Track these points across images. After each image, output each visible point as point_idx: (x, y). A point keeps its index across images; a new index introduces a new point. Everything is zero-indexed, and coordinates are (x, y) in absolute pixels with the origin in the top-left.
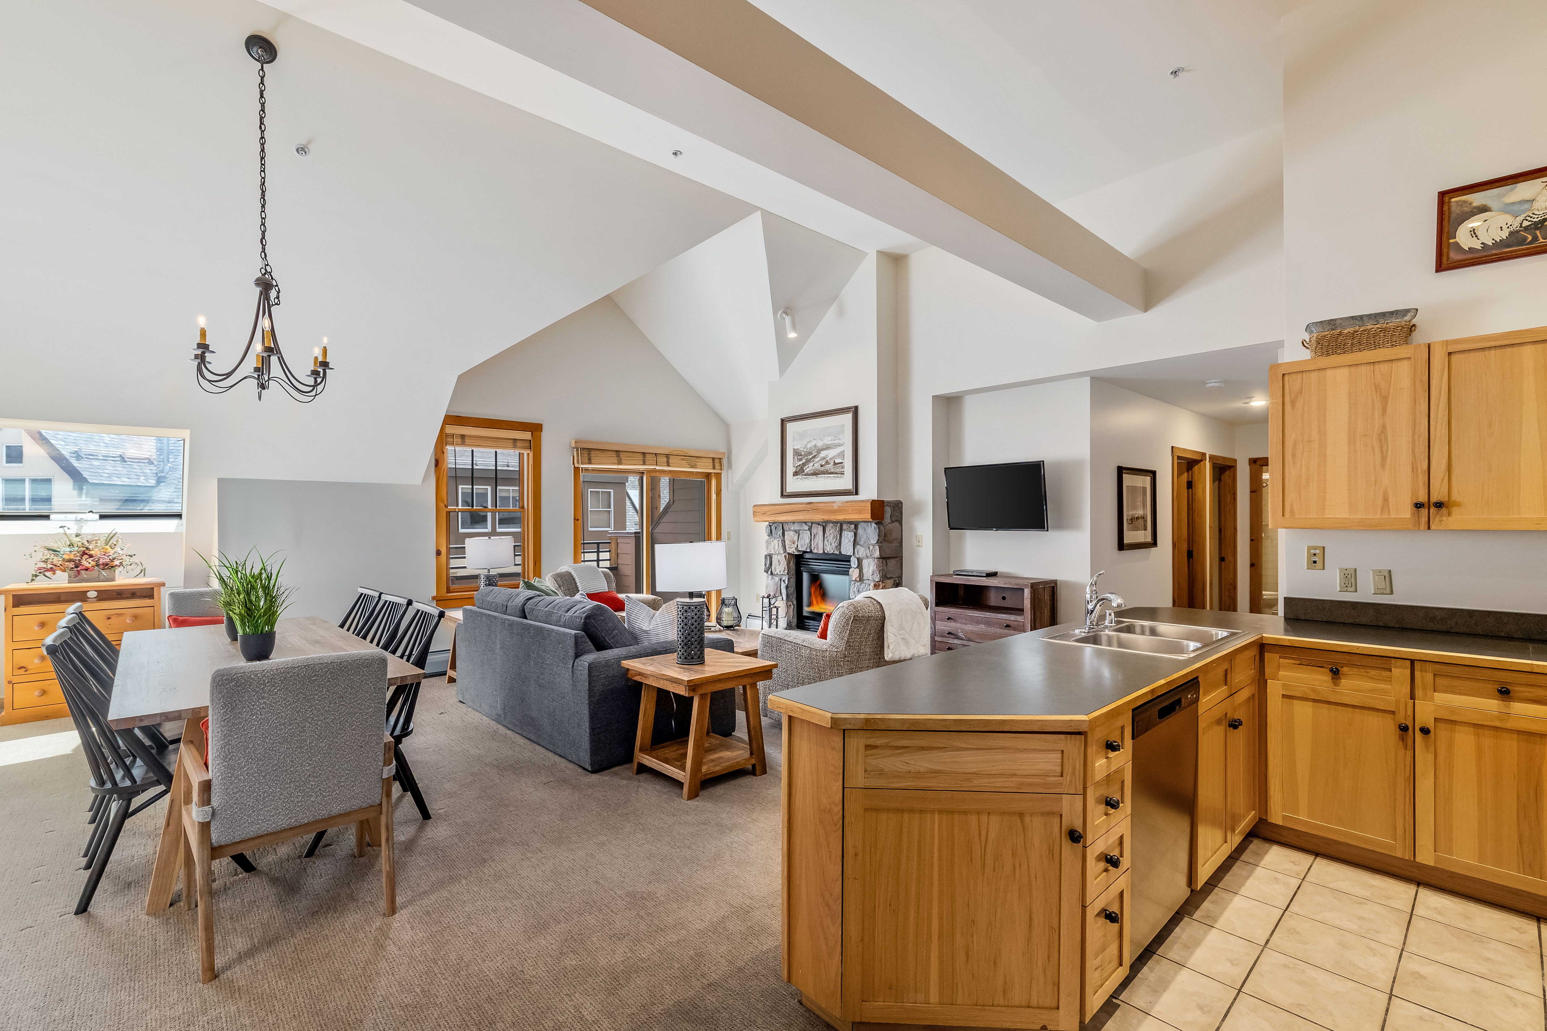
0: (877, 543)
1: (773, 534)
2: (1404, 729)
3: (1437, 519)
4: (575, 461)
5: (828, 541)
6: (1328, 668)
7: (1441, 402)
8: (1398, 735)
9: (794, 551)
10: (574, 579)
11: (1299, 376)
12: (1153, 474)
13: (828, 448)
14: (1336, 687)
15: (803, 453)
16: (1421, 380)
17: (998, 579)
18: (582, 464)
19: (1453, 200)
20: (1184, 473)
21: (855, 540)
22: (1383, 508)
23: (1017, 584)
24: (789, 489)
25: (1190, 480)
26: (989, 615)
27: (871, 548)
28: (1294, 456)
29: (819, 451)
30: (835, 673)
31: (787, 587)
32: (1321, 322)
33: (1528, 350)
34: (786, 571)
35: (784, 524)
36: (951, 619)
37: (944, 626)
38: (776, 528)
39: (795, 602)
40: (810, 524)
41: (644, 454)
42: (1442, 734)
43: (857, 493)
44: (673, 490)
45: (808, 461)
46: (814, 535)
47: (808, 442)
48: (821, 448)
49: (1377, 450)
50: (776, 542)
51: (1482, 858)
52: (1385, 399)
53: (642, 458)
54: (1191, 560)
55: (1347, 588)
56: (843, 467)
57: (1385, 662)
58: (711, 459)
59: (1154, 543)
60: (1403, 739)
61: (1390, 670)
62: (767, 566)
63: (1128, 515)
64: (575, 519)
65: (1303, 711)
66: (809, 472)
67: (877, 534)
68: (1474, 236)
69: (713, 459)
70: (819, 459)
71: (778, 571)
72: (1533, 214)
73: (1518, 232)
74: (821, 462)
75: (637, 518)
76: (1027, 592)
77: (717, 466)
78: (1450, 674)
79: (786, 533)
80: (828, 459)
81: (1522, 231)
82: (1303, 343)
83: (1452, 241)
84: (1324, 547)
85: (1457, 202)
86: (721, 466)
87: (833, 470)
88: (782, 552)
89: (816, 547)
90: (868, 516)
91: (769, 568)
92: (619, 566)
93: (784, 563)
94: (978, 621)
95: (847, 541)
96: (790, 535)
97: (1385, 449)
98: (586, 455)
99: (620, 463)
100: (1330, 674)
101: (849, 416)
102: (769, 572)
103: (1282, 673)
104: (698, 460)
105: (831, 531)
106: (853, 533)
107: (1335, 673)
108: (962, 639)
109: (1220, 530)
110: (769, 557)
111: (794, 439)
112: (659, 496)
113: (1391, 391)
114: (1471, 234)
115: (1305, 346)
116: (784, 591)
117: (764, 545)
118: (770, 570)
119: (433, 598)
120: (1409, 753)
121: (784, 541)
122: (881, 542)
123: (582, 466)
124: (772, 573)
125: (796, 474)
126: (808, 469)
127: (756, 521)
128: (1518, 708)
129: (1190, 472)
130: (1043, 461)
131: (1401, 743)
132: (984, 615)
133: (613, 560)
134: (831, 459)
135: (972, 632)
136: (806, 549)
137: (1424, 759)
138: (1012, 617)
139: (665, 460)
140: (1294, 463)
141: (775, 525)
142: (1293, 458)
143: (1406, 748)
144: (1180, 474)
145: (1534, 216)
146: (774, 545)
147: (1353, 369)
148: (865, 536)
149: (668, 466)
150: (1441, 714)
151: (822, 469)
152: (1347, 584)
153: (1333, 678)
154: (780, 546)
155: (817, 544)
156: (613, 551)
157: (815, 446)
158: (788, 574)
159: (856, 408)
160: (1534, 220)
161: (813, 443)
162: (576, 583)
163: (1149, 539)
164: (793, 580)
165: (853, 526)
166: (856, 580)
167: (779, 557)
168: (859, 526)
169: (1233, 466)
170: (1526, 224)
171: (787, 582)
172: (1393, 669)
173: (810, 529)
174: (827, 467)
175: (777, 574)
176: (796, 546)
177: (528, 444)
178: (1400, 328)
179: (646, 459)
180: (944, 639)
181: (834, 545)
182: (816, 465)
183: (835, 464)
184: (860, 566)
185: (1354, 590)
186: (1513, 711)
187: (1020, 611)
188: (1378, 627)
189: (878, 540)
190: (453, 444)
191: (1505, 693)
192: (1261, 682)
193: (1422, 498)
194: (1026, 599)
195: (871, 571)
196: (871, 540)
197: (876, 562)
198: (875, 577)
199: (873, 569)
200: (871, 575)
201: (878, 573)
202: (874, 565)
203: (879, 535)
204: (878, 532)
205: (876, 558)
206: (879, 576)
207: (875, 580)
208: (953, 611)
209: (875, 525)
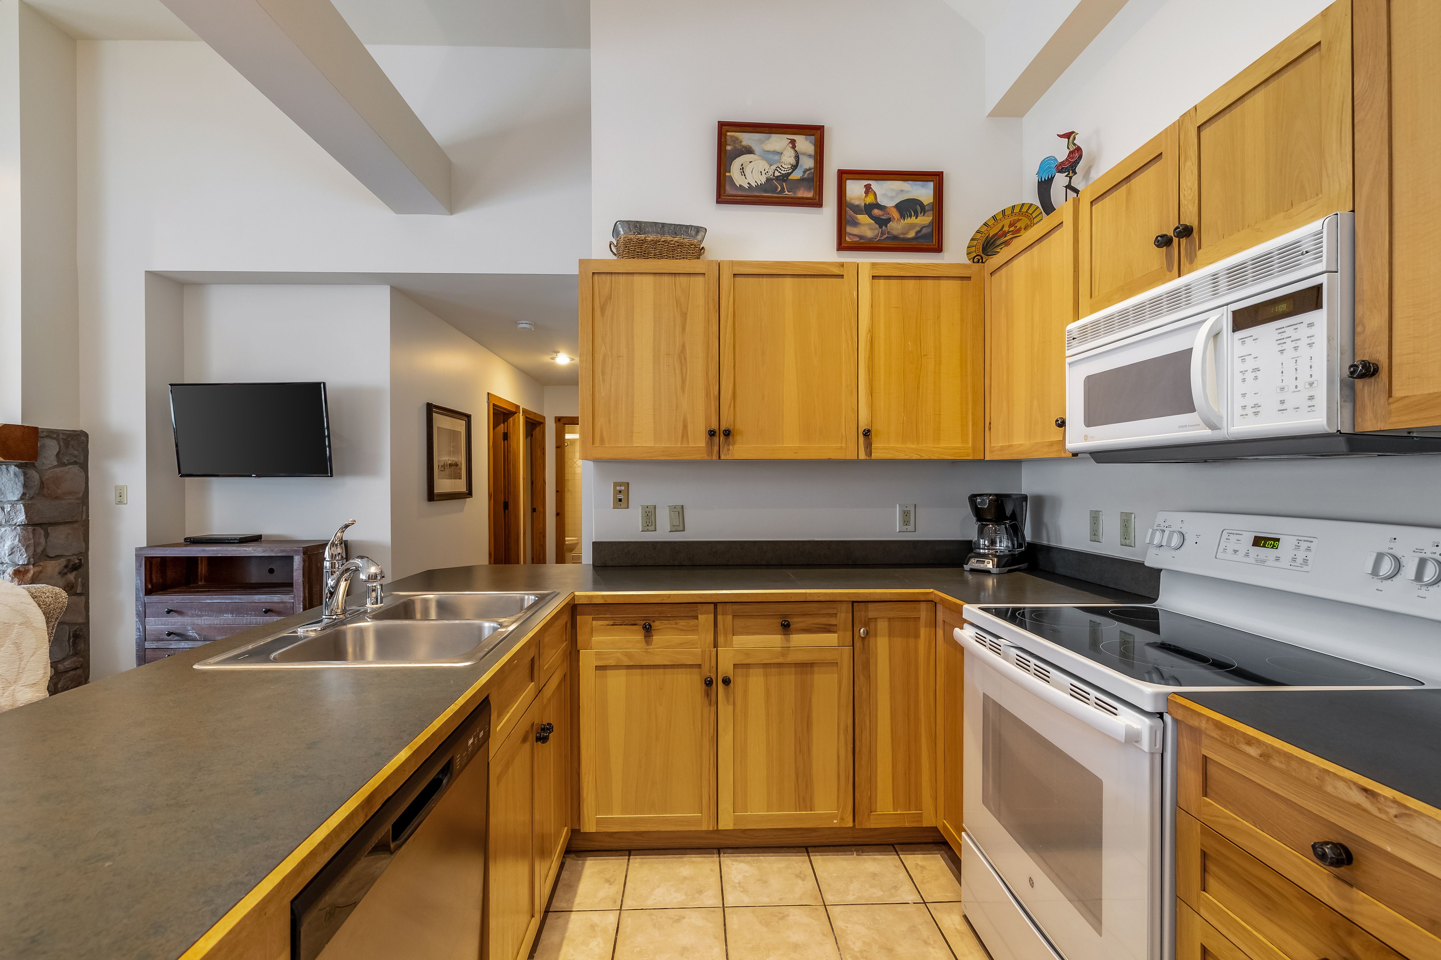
0: (21, 499)
2: (709, 683)
3: (726, 448)
6: (640, 625)
7: (728, 324)
8: (703, 691)
11: (609, 277)
12: (468, 417)
14: (650, 647)
16: (713, 300)
17: (264, 545)
19: (729, 134)
20: (500, 424)
22: (683, 436)
23: (282, 551)
25: (506, 432)
26: (240, 599)
27: (8, 507)
28: (603, 373)
32: (628, 221)
33: (788, 281)
36: (172, 611)
37: (157, 624)
42: (738, 682)
49: (678, 371)
51: (769, 808)
52: (684, 316)
54: (507, 511)
55: (648, 528)
57: (691, 608)
59: (469, 493)
60: (708, 694)
61: (696, 618)
63: (439, 461)
65: (617, 680)
67: (20, 485)
68: (743, 174)
72: (781, 166)
73: (772, 179)
76: (298, 561)
78: (746, 614)
81: (773, 179)
82: (610, 244)
83: (727, 174)
84: (628, 483)
85: (732, 137)
94: (220, 610)
97: (684, 371)
100: (643, 632)
103: (595, 639)
107: (648, 630)
108: (194, 640)
109: (532, 483)
113: (689, 308)
114: (741, 172)
115: (612, 251)
120: (713, 708)
122: (27, 498)
128: (798, 640)
129: (506, 423)
130: (324, 382)
131: (706, 699)
132: (231, 599)
135: (210, 627)
137: (725, 710)
138: (276, 598)
140: (603, 380)
142: (602, 375)
143: (710, 705)
144: (496, 425)
145: (782, 168)
147: (658, 278)
150: (740, 659)
152: (648, 523)
153: (645, 637)
160: (782, 172)
163: (463, 489)
169: (543, 423)
170: (777, 174)
172: (700, 616)
178: (693, 246)
180: (160, 644)
185: (654, 529)
186: (792, 644)
187: (287, 586)
188: (673, 566)
189: (24, 494)
191: (786, 627)
192: (572, 656)
193: (714, 426)
194: (296, 570)
195: (7, 548)
196: (8, 495)
197: (19, 531)
198: (17, 557)
199: (11, 544)
200: (7, 555)
201: (24, 550)
202: (15, 537)
203: (25, 486)
204: (23, 480)
205: (19, 525)
206: (25, 556)
207: (18, 563)
208: (178, 599)
209: (16, 468)
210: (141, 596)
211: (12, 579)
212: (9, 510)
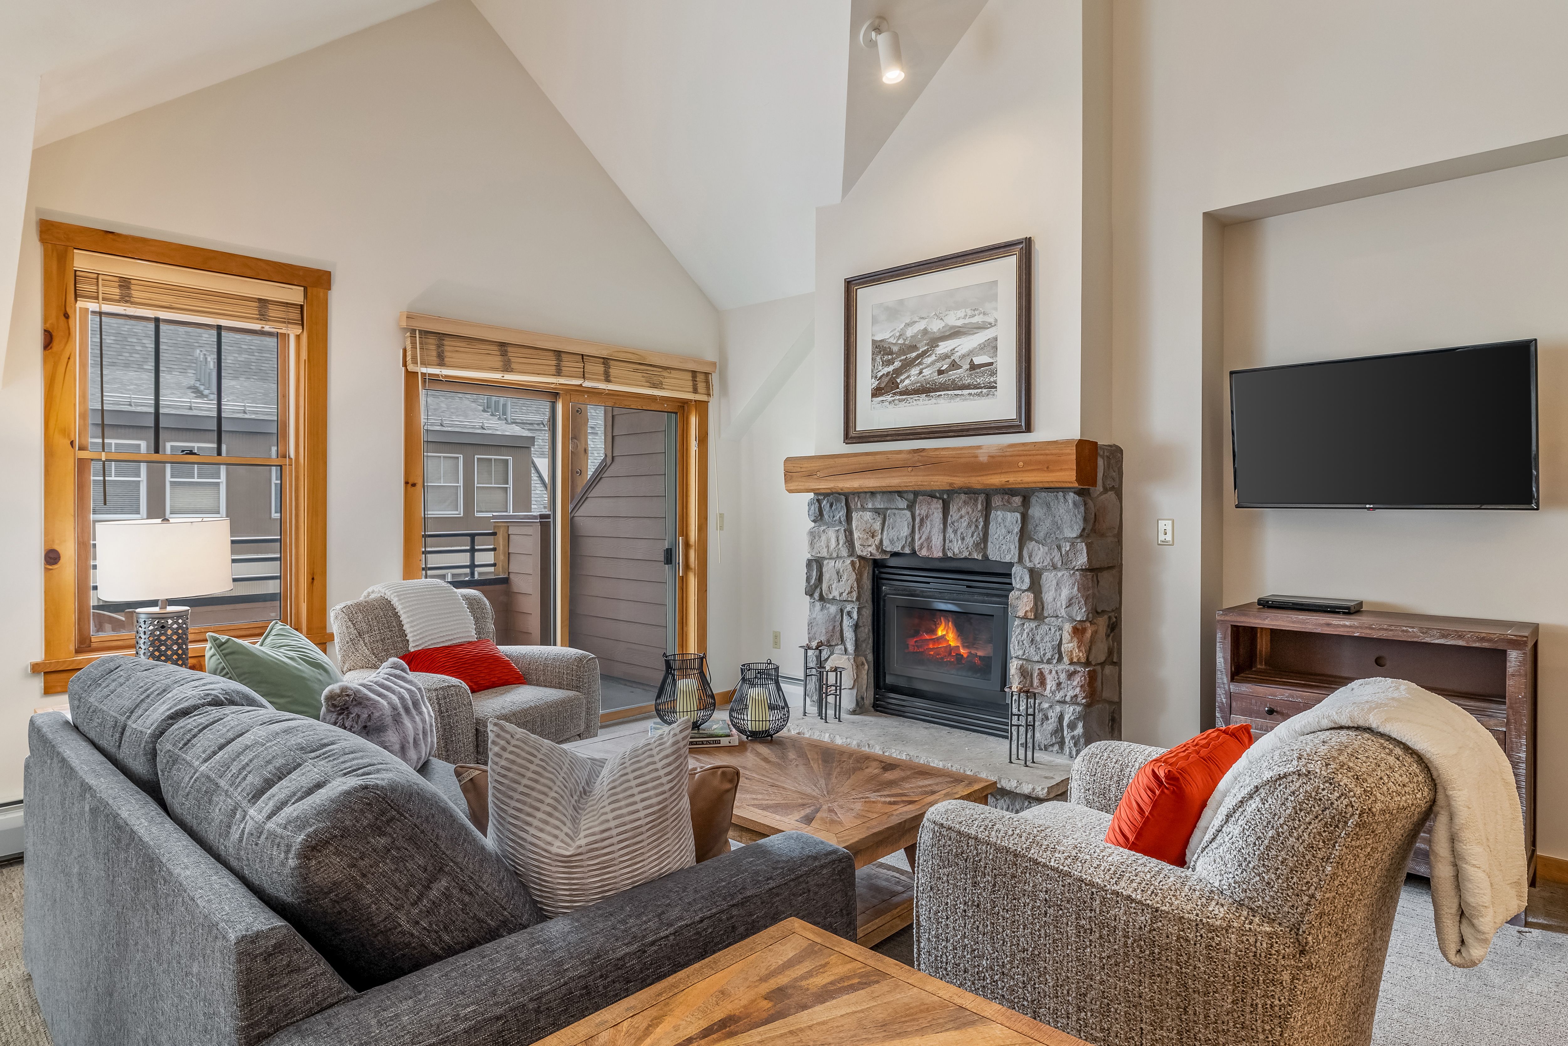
0: (1081, 536)
1: (826, 516)
4: (409, 358)
5: (955, 532)
9: (874, 552)
10: (396, 615)
13: (955, 333)
15: (895, 349)
18: (424, 364)
21: (1023, 531)
23: (1483, 639)
24: (862, 425)
27: (1066, 547)
29: (934, 342)
30: (1254, 1006)
31: (856, 627)
34: (855, 594)
35: (851, 496)
36: (1274, 711)
38: (831, 506)
39: (870, 657)
40: (911, 496)
41: (558, 354)
43: (1028, 429)
44: (613, 437)
45: (907, 365)
46: (922, 520)
47: (908, 325)
48: (938, 335)
50: (831, 533)
53: (554, 363)
56: (994, 373)
58: (690, 374)
62: (813, 581)
64: (407, 483)
66: (910, 388)
67: (1080, 517)
69: (694, 373)
70: (933, 358)
71: (835, 593)
74: (938, 365)
75: (546, 498)
76: (1513, 659)
77: (701, 387)
79: (854, 515)
80: (955, 357)
86: (708, 388)
87: (968, 381)
88: (844, 552)
89: (925, 545)
90: (1068, 476)
91: (816, 587)
92: (512, 576)
93: (849, 578)
95: (1004, 531)
96: (862, 520)
98: (433, 347)
99: (507, 368)
101: (1010, 264)
102: (816, 595)
104: (665, 374)
105: (963, 512)
106: (1018, 515)
110: (816, 564)
111: (875, 321)
112: (586, 451)
116: (849, 635)
117: (805, 540)
118: (818, 590)
119: (36, 669)
121: (849, 533)
122: (1088, 536)
123: (424, 370)
124: (822, 598)
125: (877, 392)
126: (907, 382)
127: (790, 491)
130: (1536, 340)
133: (500, 565)
134: (963, 357)
136: (903, 547)
139: (601, 369)
141: (831, 498)
146: (828, 541)
148: (1048, 522)
149: (608, 380)
151: (942, 379)
154: (841, 542)
155: (929, 539)
156: (501, 548)
157: (925, 332)
158: (858, 599)
159: (1028, 242)
161: (921, 326)
162: (400, 625)
164: (868, 612)
165: (1017, 500)
166: (1025, 618)
167: (839, 564)
168: (1033, 500)
171: (855, 616)
173: (911, 507)
174: (954, 374)
175: (834, 599)
176: (877, 542)
177: (295, 314)
179: (563, 364)
181: (970, 541)
182: (926, 372)
183: (973, 367)
184: (1035, 587)
189: (1084, 529)
190: (97, 298)
194: (1513, 675)
195: (1064, 598)
196: (1065, 530)
197: (1078, 577)
198: (1075, 611)
199: (1069, 594)
200: (1064, 607)
201: (1083, 602)
202: (1074, 585)
203: (1085, 520)
204: (1083, 511)
205: (1077, 570)
206: (1084, 610)
207: (1075, 618)
208: (1283, 695)
209: (1075, 496)
210: (1225, 681)
211: (1072, 638)
212: (1068, 549)
